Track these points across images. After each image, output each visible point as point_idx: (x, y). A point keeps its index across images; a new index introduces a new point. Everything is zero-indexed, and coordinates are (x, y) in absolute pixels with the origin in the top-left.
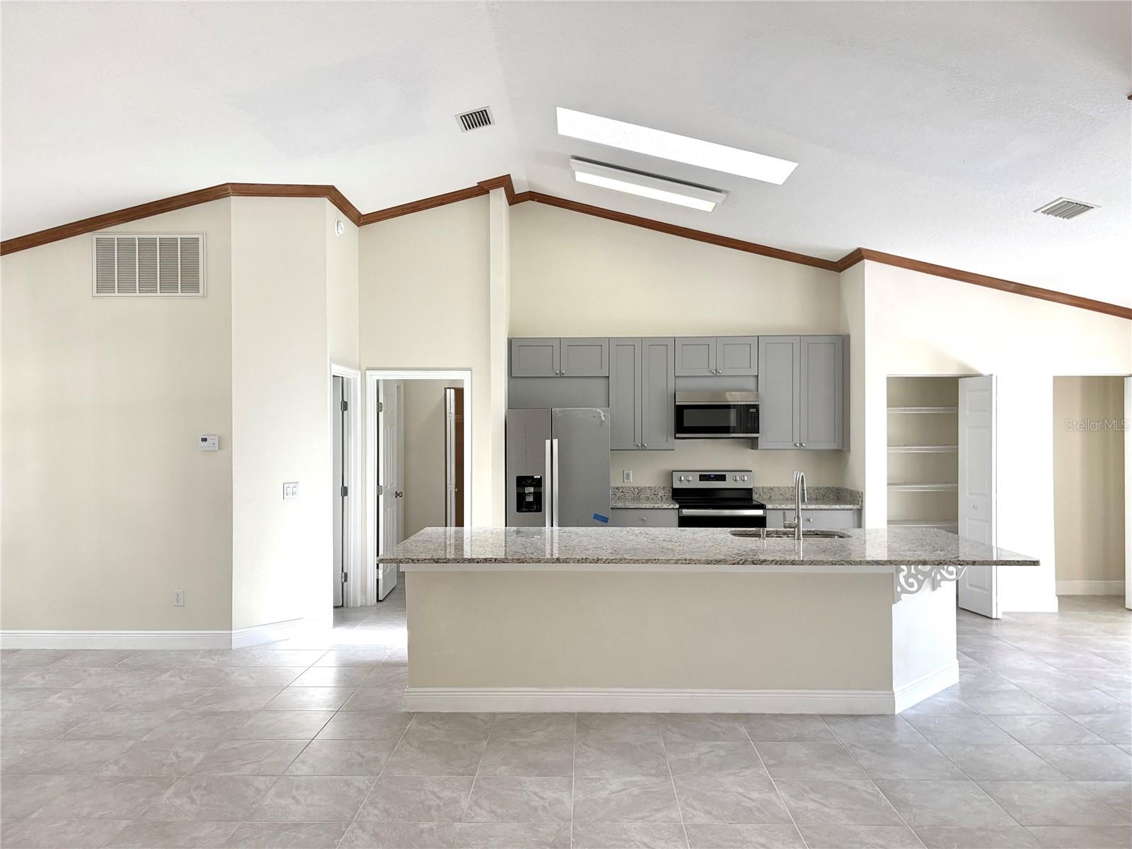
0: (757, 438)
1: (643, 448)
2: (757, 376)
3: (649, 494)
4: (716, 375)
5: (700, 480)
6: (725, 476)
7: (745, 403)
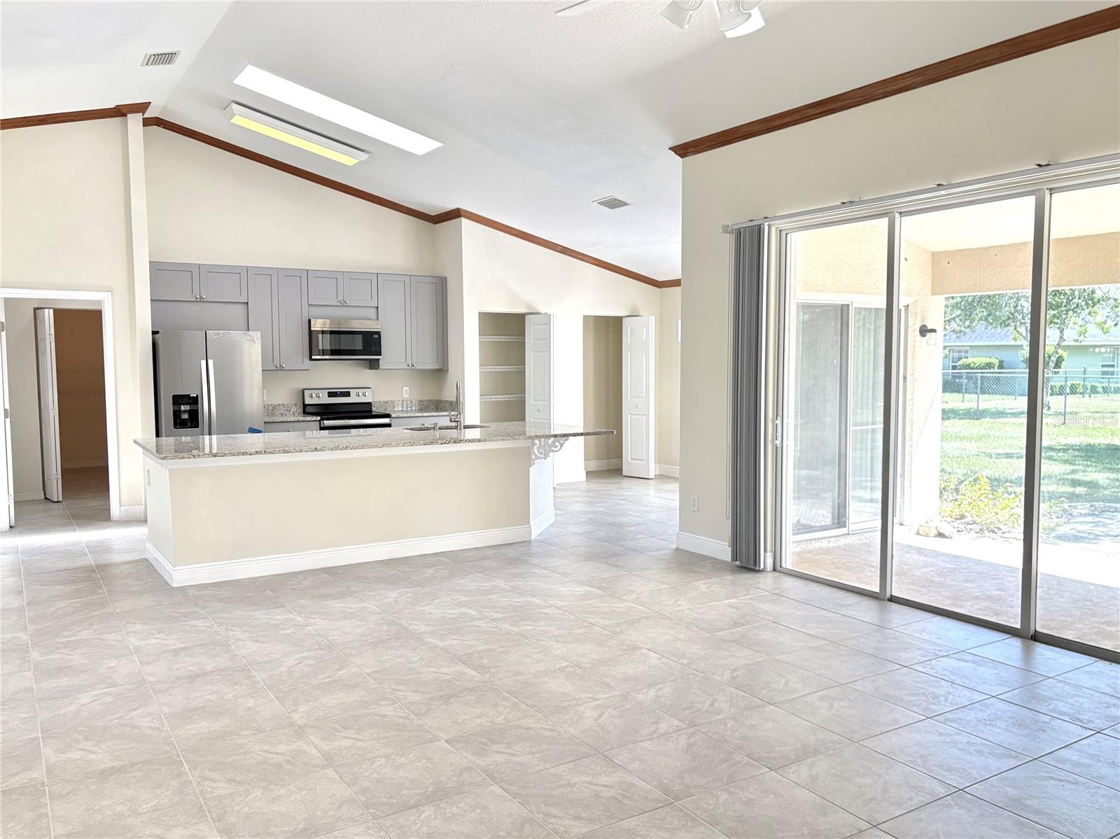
0: (378, 360)
1: (281, 369)
2: (377, 307)
3: (282, 410)
4: (343, 305)
5: (329, 396)
6: (349, 392)
7: (369, 330)
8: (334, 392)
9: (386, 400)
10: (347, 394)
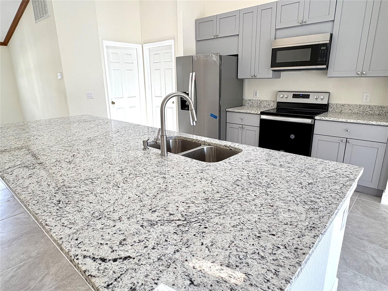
0: (327, 68)
1: (254, 77)
2: (334, 20)
3: (265, 104)
4: (302, 24)
5: (293, 98)
6: (309, 95)
7: (318, 43)
8: (297, 95)
9: (343, 103)
10: (307, 96)
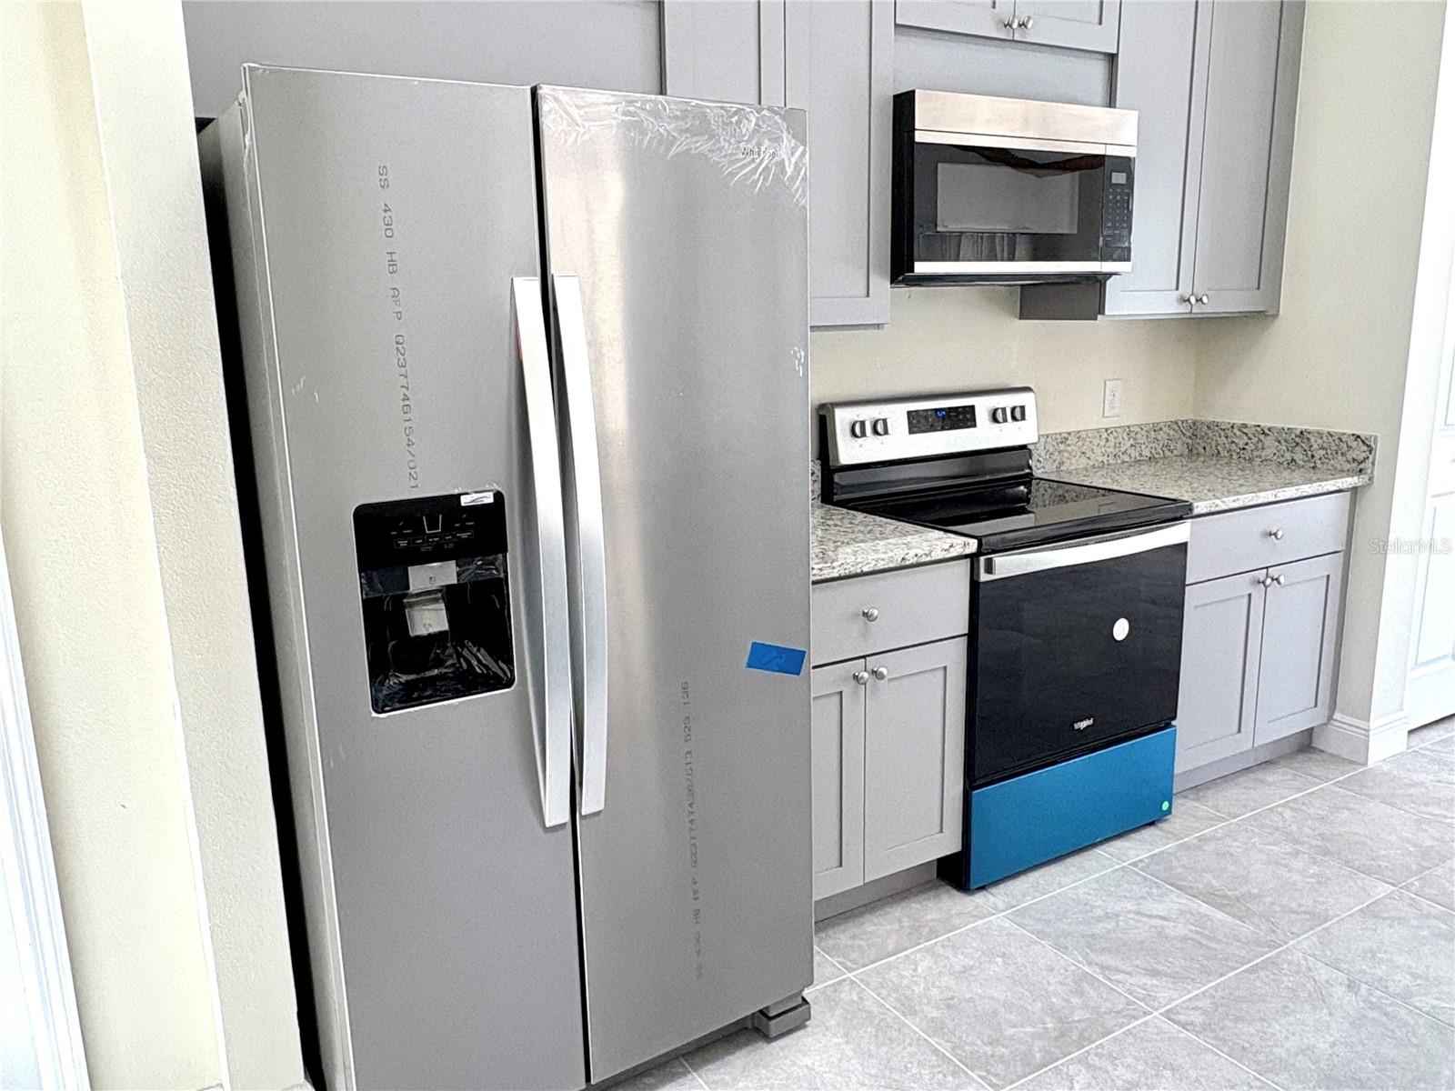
0: (1099, 281)
2: (1112, 59)
4: (1016, 37)
5: (913, 430)
6: (972, 408)
8: (927, 413)
